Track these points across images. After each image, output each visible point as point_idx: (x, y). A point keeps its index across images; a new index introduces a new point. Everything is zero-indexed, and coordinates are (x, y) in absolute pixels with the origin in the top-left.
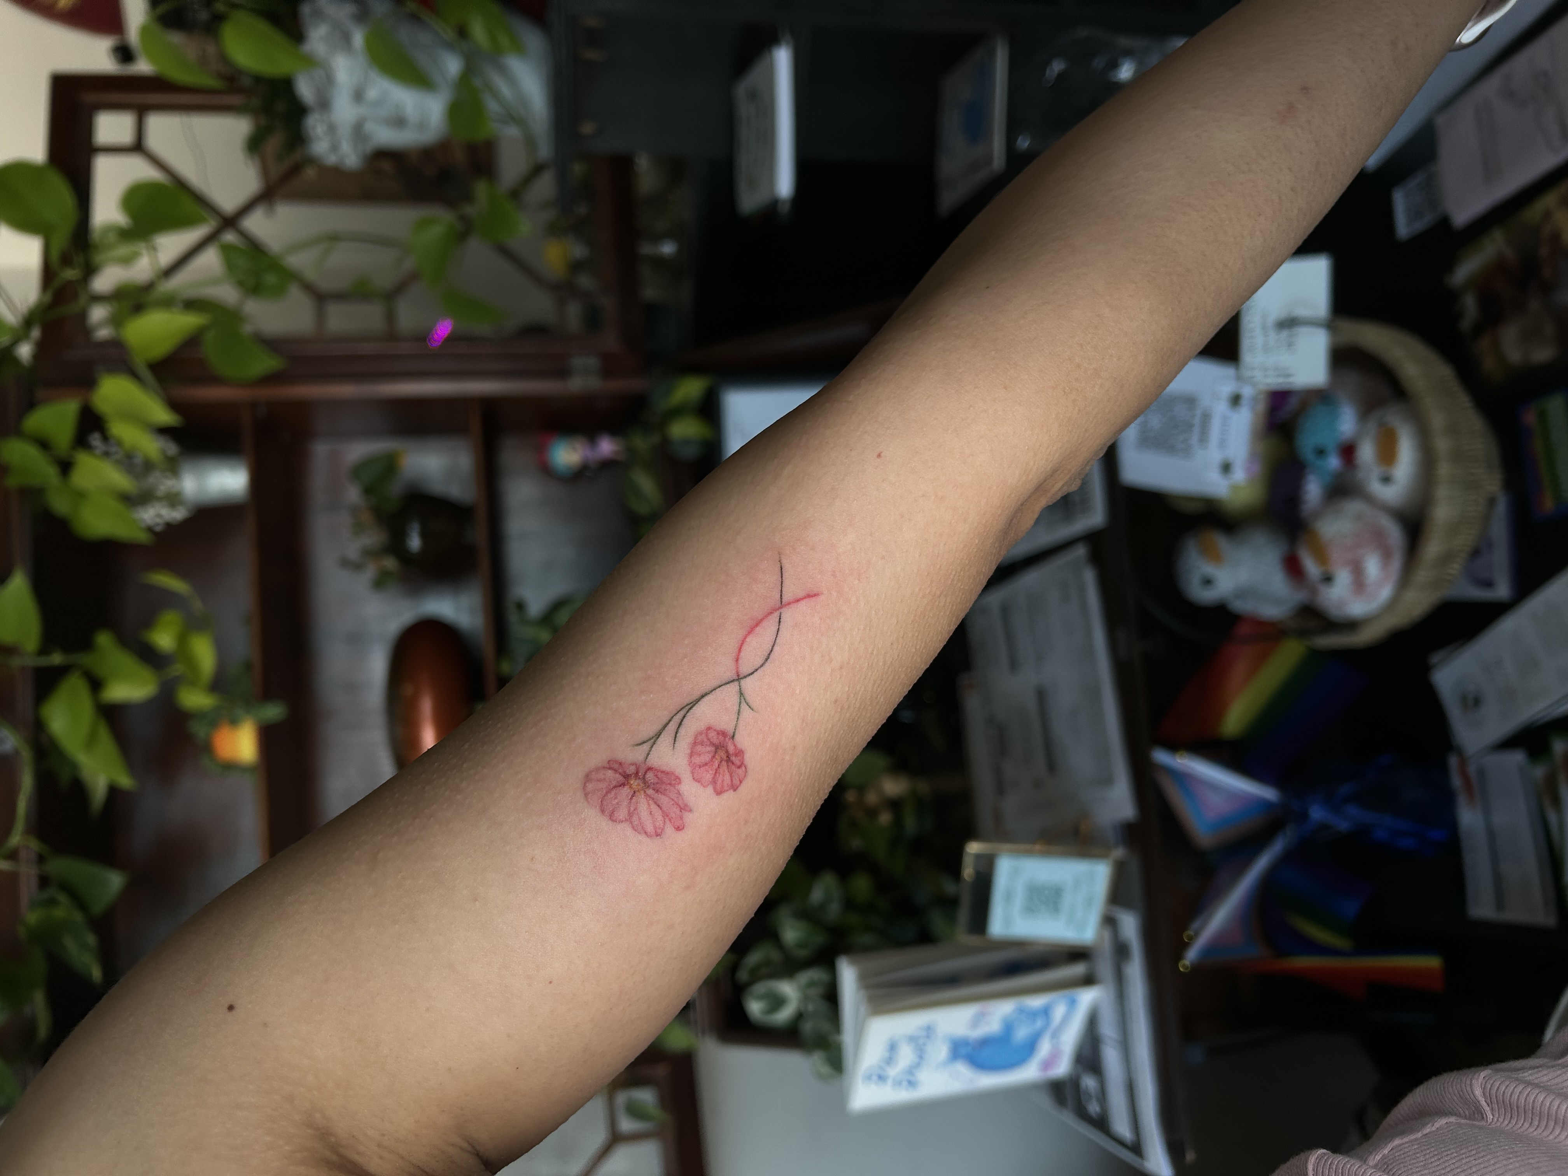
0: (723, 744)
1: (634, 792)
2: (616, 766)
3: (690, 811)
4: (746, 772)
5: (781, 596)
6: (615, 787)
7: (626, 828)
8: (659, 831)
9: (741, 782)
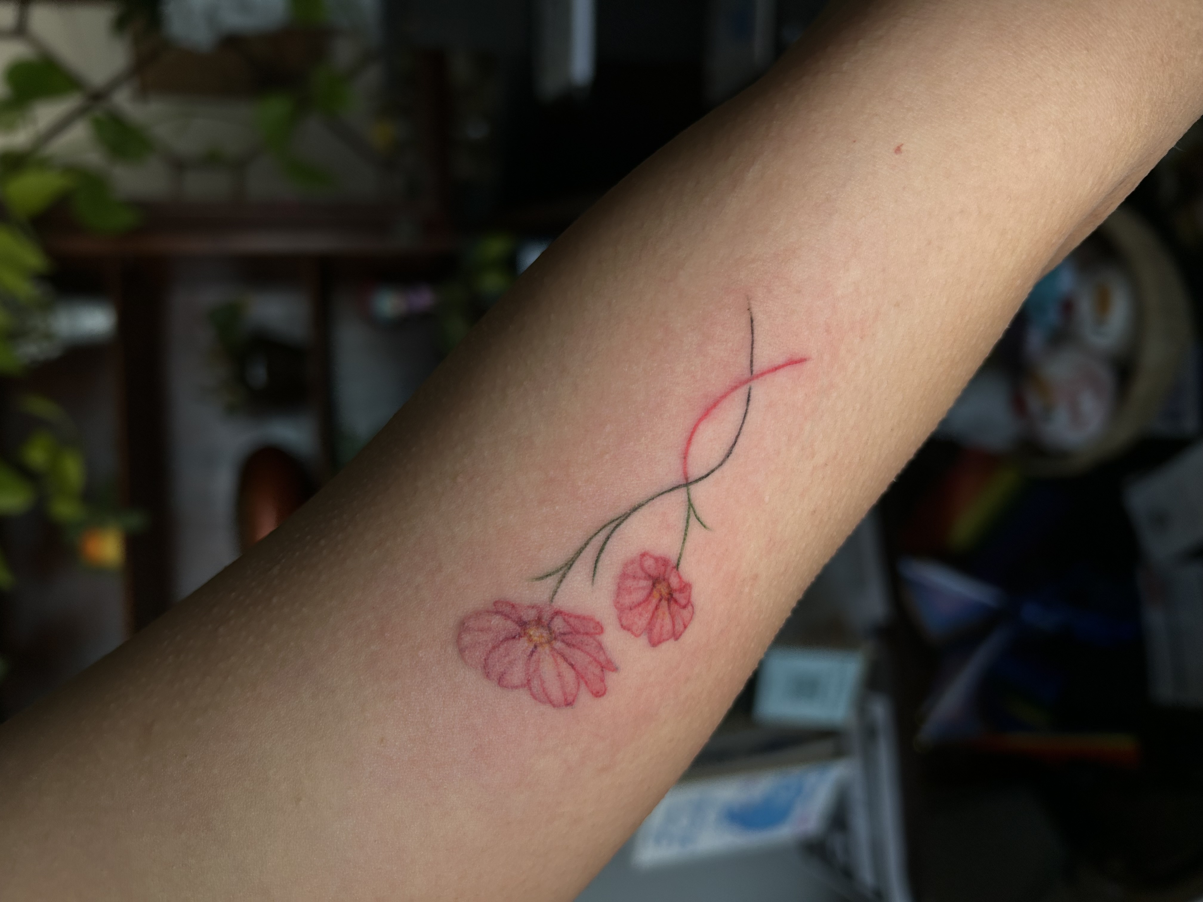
0: (664, 576)
1: (536, 647)
2: (507, 609)
3: (615, 669)
4: (693, 612)
5: (752, 361)
6: (506, 639)
7: (524, 696)
8: (570, 698)
9: (685, 627)
